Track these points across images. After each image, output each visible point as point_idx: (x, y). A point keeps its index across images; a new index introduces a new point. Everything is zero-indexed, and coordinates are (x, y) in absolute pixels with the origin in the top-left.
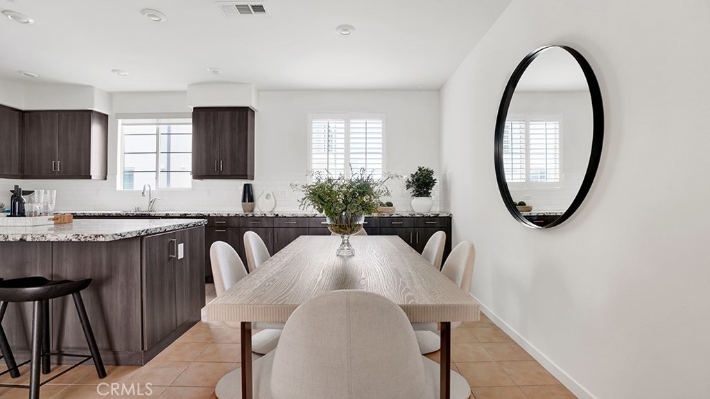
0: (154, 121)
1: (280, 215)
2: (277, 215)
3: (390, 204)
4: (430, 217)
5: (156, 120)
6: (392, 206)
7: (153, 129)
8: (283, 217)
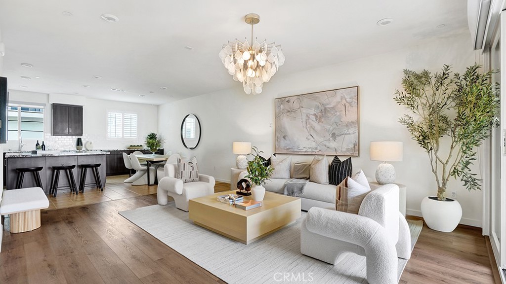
3: (141, 146)
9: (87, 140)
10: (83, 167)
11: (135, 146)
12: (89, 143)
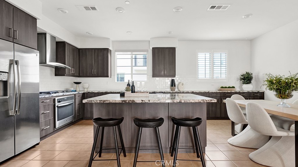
0: (130, 53)
1: (194, 92)
2: (193, 92)
3: (234, 87)
4: (255, 92)
5: (131, 52)
6: (235, 88)
7: (130, 56)
8: (195, 93)
9: (179, 81)
10: (178, 122)
11: (226, 87)
12: (181, 84)
